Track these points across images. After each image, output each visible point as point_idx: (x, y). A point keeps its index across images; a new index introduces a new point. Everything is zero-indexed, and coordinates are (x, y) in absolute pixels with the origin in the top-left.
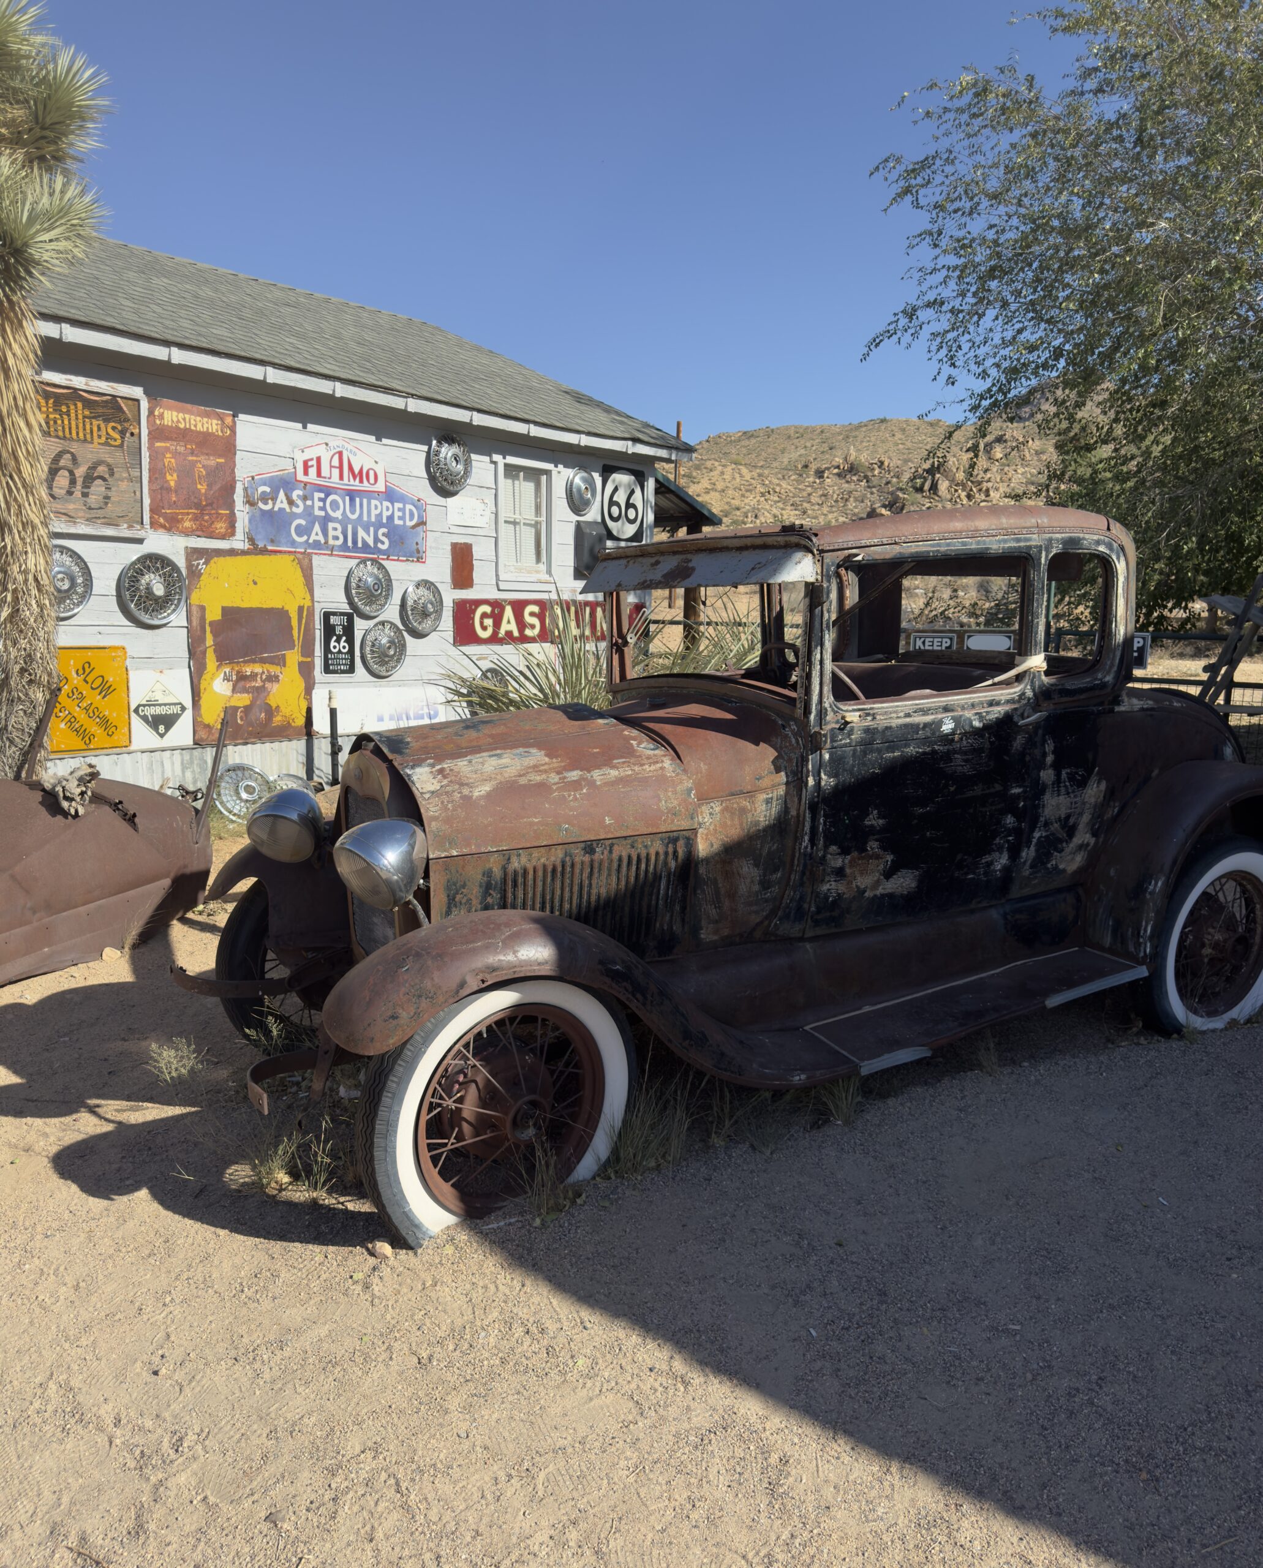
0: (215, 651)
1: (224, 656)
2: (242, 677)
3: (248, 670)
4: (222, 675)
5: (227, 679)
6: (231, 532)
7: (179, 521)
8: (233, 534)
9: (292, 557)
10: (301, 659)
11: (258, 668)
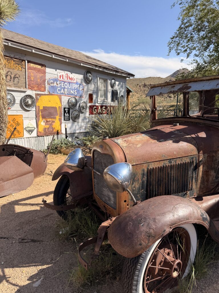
0: (42, 116)
1: (44, 117)
2: (47, 122)
3: (48, 120)
4: (43, 121)
5: (44, 122)
6: (45, 90)
7: (34, 88)
8: (45, 91)
9: (57, 96)
10: (59, 118)
11: (50, 120)
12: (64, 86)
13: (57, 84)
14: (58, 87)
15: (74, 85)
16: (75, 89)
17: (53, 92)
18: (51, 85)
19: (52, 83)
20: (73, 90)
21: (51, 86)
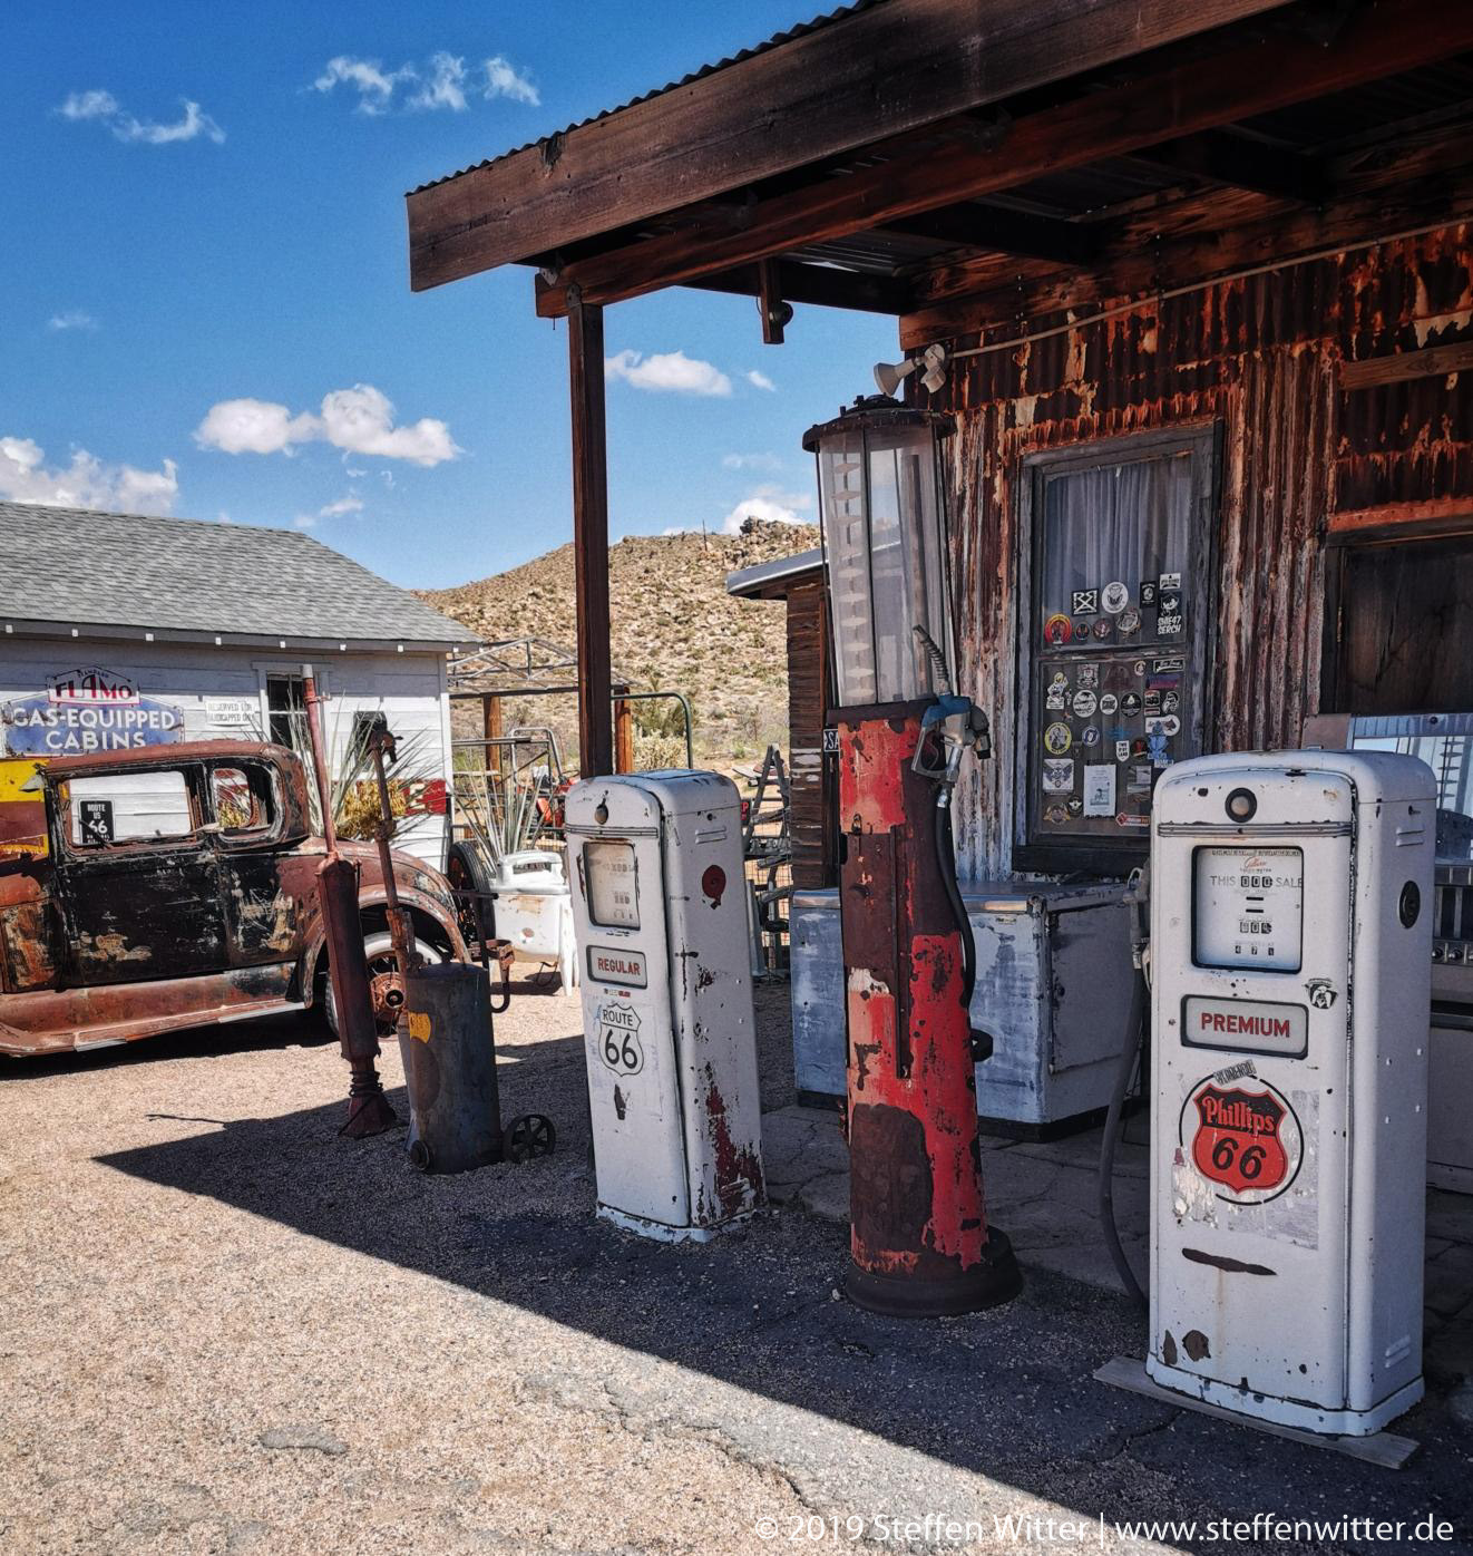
12: (77, 721)
13: (45, 719)
14: (51, 729)
15: (127, 713)
16: (134, 729)
17: (29, 750)
18: (16, 722)
19: (20, 717)
20: (127, 734)
21: (19, 728)
